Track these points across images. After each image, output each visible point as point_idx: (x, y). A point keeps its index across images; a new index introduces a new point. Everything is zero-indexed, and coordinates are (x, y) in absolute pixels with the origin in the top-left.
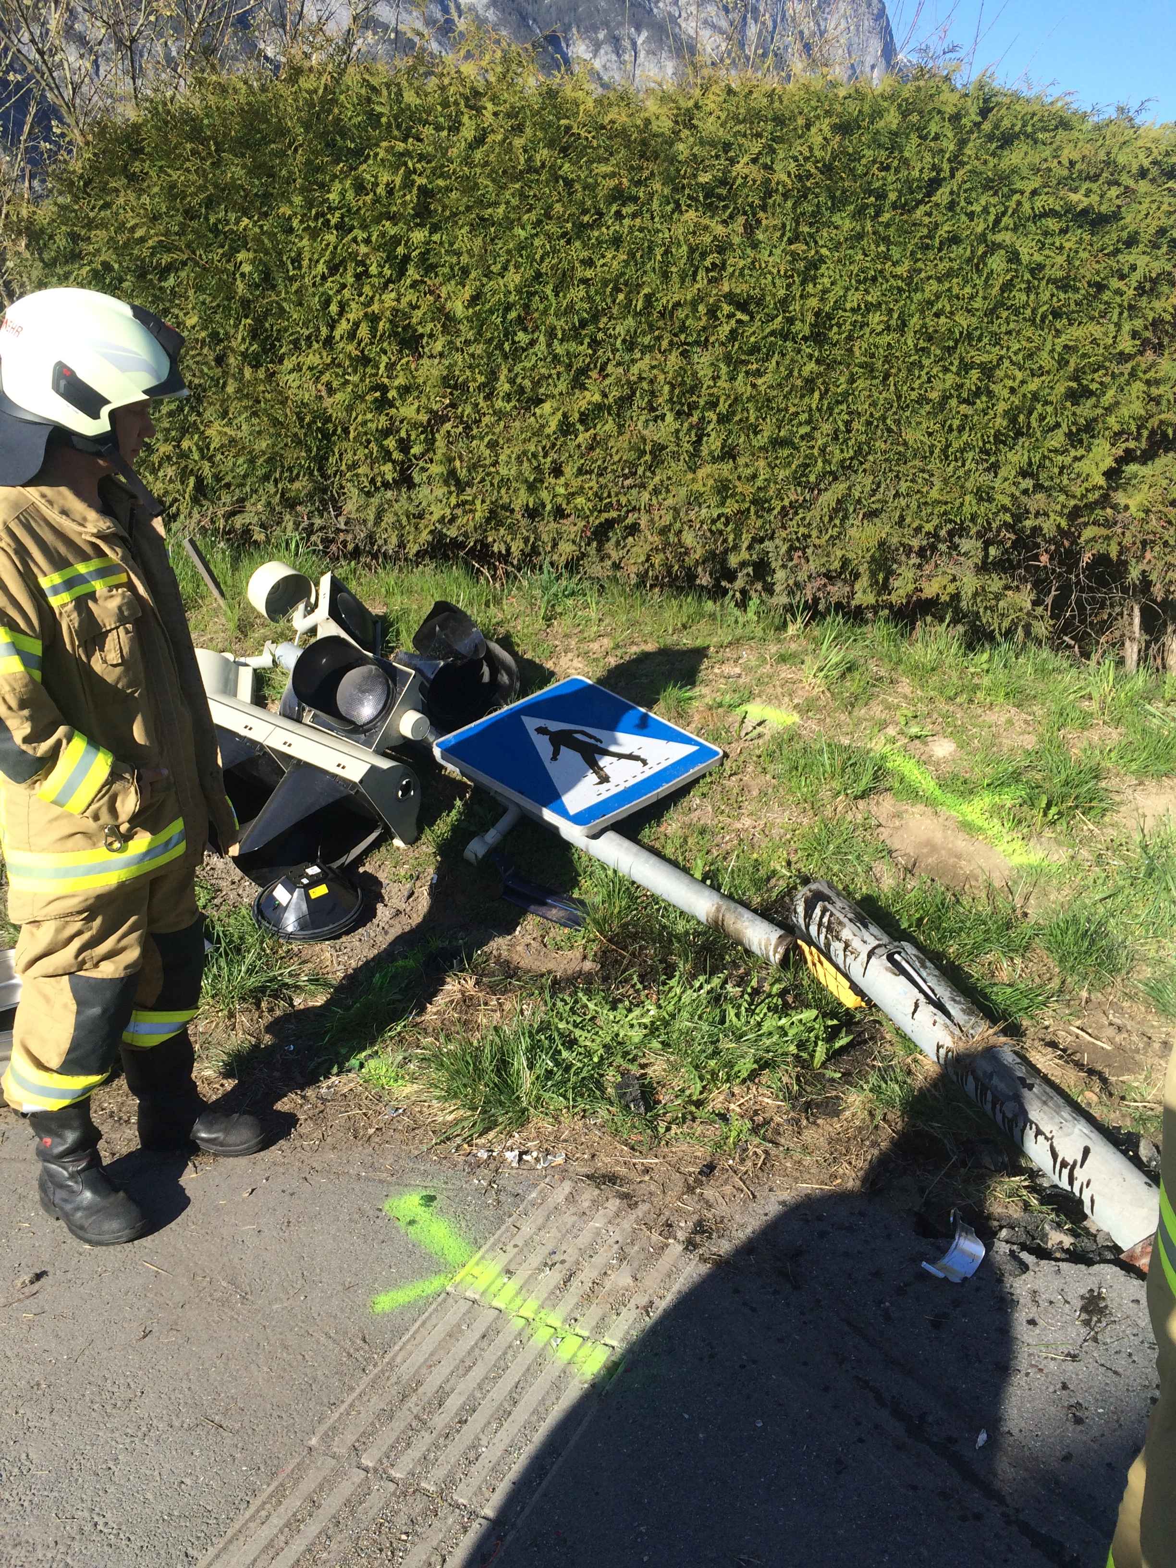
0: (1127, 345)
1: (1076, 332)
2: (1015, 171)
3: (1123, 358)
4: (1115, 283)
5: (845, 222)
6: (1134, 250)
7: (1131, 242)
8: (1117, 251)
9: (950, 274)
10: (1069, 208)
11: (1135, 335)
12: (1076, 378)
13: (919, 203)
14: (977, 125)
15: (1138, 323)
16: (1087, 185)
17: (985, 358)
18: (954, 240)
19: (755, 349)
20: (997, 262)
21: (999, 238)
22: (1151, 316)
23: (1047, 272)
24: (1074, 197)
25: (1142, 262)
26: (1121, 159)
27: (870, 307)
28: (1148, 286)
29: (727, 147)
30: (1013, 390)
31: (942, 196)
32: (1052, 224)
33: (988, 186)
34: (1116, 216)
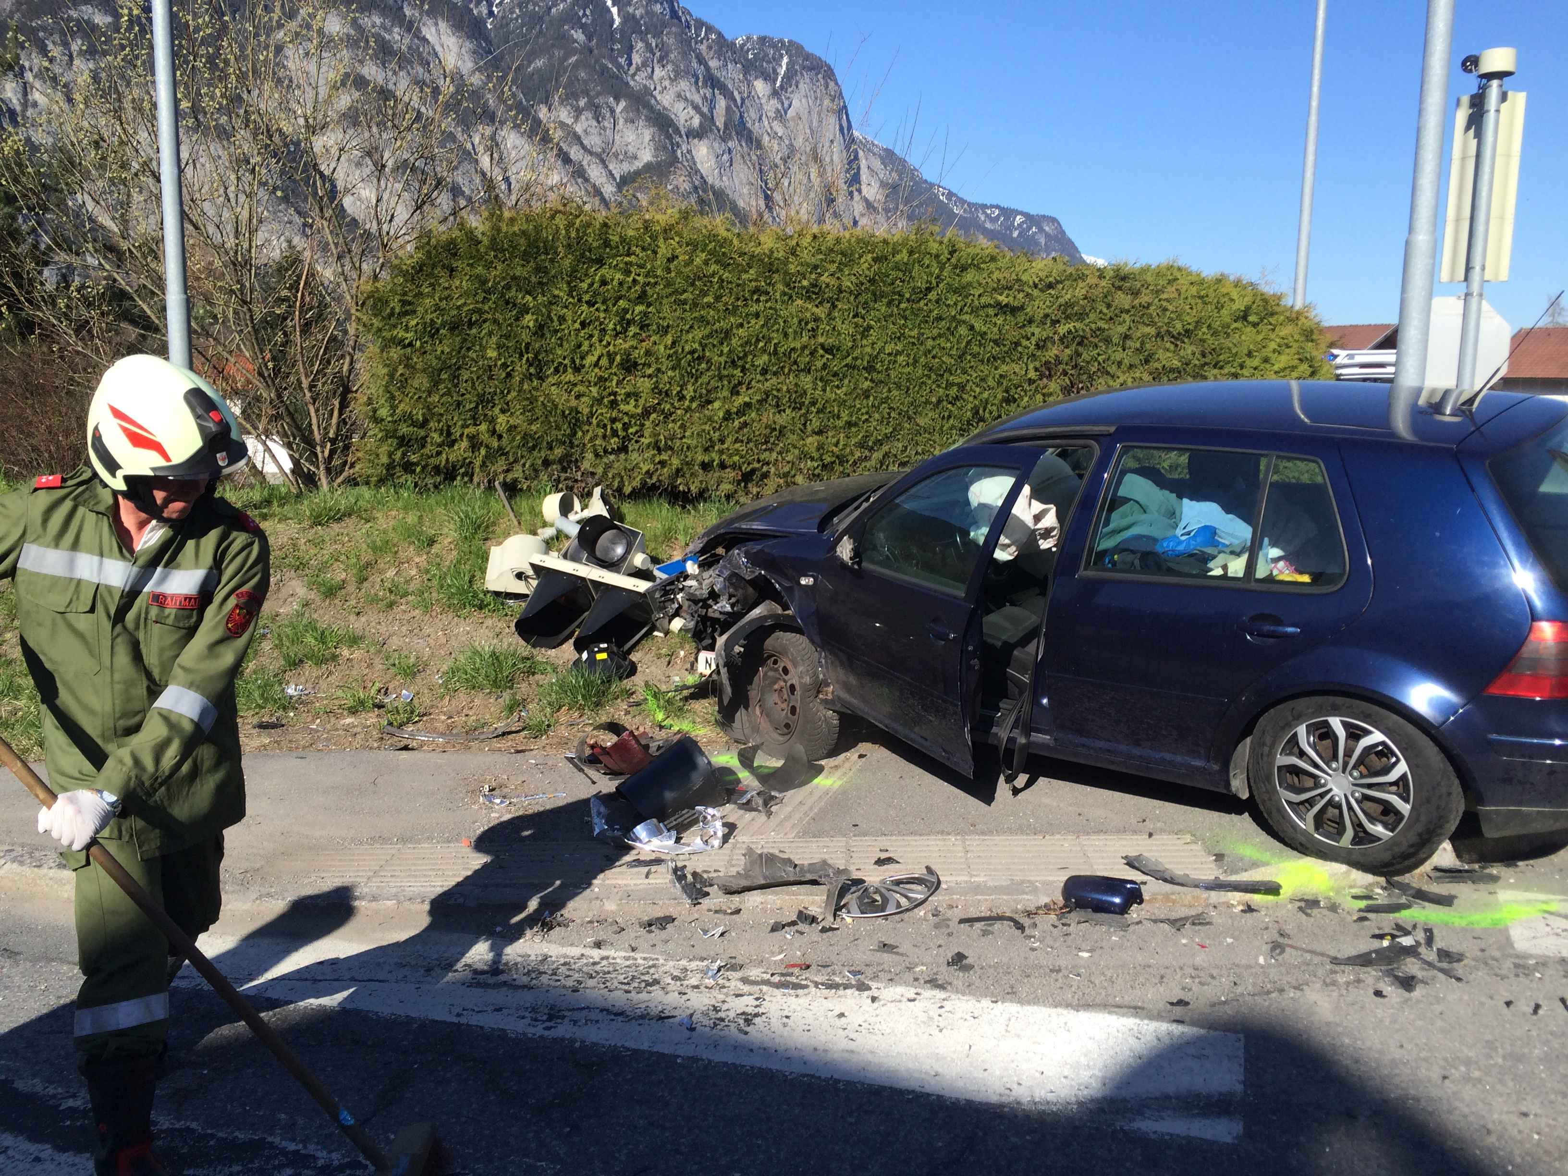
0: (1032, 374)
1: (1004, 368)
2: (969, 284)
3: (1031, 381)
4: (1025, 342)
5: (882, 307)
6: (1033, 325)
7: (1031, 321)
8: (1024, 326)
9: (940, 336)
10: (998, 304)
11: (1036, 370)
12: (1007, 391)
13: (920, 299)
14: (949, 259)
15: (1038, 364)
16: (1006, 292)
17: (960, 380)
18: (940, 318)
19: (836, 375)
20: (963, 330)
21: (964, 317)
22: (1044, 360)
23: (989, 336)
24: (1000, 298)
25: (1037, 331)
26: (1024, 278)
27: (898, 353)
28: (1042, 344)
29: (816, 267)
30: (975, 397)
31: (933, 296)
32: (991, 311)
33: (955, 291)
34: (1022, 308)
